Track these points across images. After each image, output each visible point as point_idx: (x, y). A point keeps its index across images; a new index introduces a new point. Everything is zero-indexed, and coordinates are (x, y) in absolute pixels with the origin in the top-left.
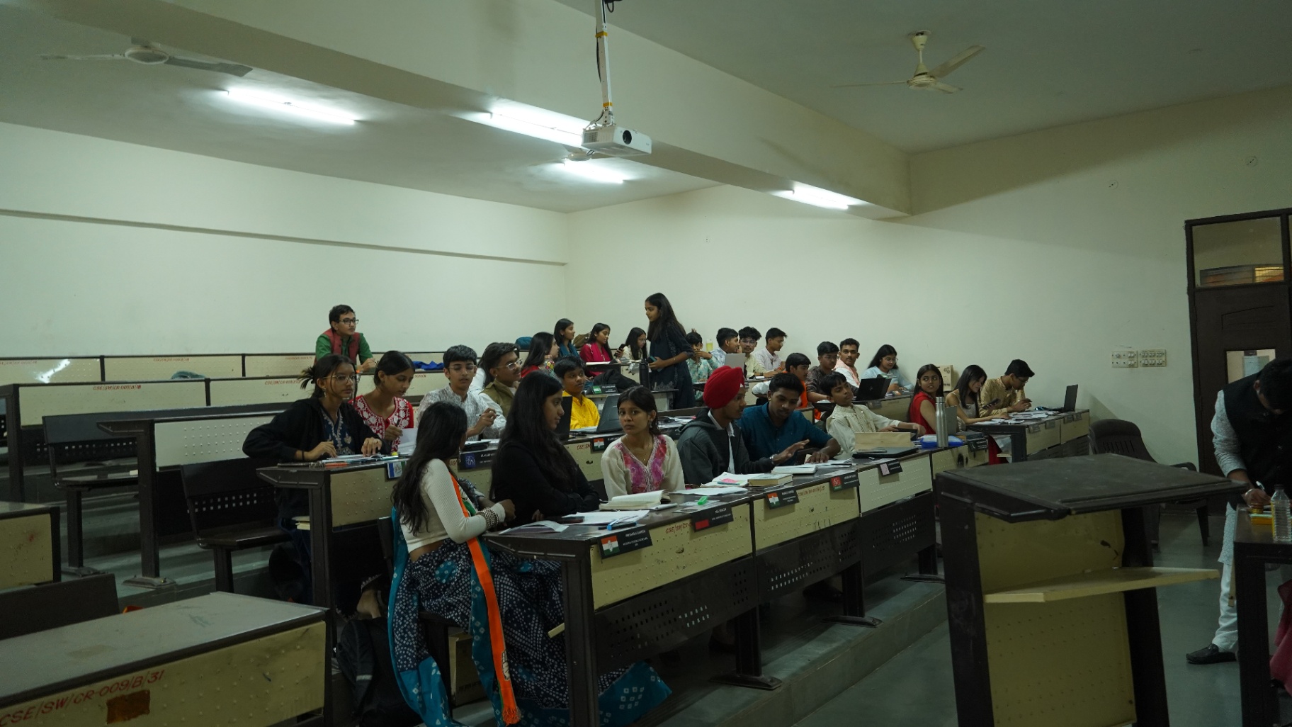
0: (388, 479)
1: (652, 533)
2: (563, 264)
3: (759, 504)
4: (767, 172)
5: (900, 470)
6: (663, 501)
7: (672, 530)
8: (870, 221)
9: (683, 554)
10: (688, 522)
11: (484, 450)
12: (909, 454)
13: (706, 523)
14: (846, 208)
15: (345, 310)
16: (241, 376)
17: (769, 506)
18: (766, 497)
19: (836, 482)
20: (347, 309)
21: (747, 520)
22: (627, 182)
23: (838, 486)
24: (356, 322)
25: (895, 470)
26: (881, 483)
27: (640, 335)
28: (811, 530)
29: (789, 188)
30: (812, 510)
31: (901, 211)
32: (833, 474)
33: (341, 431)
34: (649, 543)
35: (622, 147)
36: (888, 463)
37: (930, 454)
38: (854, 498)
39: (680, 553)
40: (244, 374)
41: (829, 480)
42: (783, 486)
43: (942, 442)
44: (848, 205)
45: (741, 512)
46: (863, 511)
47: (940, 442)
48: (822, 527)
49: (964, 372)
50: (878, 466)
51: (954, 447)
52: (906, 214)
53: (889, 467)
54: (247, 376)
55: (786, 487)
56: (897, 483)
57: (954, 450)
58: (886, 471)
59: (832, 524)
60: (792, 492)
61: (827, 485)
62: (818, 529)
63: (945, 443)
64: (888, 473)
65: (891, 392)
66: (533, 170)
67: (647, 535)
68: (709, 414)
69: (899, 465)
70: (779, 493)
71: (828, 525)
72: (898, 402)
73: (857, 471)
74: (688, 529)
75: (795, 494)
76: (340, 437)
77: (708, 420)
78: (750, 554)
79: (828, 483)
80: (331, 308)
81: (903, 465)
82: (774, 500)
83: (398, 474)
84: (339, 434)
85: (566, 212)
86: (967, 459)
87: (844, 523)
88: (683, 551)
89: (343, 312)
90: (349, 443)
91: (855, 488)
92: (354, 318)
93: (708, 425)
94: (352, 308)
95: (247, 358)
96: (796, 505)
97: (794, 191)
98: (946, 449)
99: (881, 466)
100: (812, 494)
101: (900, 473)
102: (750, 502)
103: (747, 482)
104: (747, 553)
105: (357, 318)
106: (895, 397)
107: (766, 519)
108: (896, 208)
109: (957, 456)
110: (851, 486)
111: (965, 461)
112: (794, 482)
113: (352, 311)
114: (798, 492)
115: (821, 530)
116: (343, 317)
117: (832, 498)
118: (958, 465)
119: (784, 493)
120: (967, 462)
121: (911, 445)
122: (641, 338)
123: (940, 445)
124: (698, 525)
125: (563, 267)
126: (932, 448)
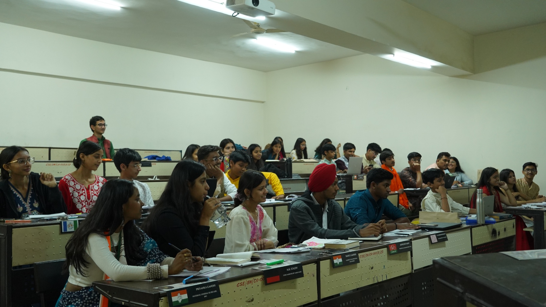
0: (61, 233)
1: (222, 287)
2: (263, 102)
3: (325, 265)
4: (374, 40)
5: (446, 239)
6: (253, 259)
7: (242, 284)
8: (448, 77)
9: (253, 303)
10: (260, 277)
11: (146, 214)
12: (456, 228)
13: (278, 278)
14: (430, 67)
15: (100, 119)
16: (47, 160)
17: (333, 266)
18: (331, 259)
19: (392, 248)
20: (101, 119)
21: (314, 276)
22: (297, 52)
23: (393, 250)
24: (106, 126)
25: (442, 239)
26: (430, 249)
27: (302, 142)
28: (371, 282)
29: (391, 53)
30: (372, 268)
31: (466, 70)
32: (392, 242)
33: (31, 199)
34: (218, 295)
35: (252, 8)
36: (436, 234)
37: (471, 228)
38: (407, 259)
39: (250, 302)
40: (50, 159)
41: (387, 246)
42: (348, 250)
43: (480, 221)
44: (431, 66)
45: (309, 270)
46: (415, 268)
47: (479, 220)
48: (380, 280)
49: (501, 172)
50: (429, 236)
51: (489, 224)
52: (471, 73)
53: (437, 237)
54: (51, 160)
55: (351, 251)
56: (443, 249)
57: (490, 226)
58: (434, 239)
59: (388, 278)
60: (355, 254)
61: (385, 250)
62: (376, 282)
63: (483, 220)
64: (436, 241)
65: (456, 185)
66: (239, 42)
67: (217, 288)
68: (311, 195)
69: (445, 236)
70: (343, 256)
71: (385, 279)
72: (459, 191)
73: (411, 240)
74: (260, 283)
75: (357, 256)
76: (30, 203)
77: (310, 198)
78: (315, 302)
79: (386, 249)
80: (91, 118)
81: (449, 236)
82: (338, 261)
83: (70, 229)
84: (29, 201)
85: (265, 71)
86: (499, 233)
87: (401, 276)
88: (252, 300)
89: (98, 120)
90: (37, 207)
91: (409, 253)
92: (105, 124)
93: (309, 200)
94: (103, 117)
95: (52, 150)
96: (358, 264)
97: (394, 55)
98: (483, 225)
99: (431, 236)
100: (372, 256)
101: (446, 242)
102: (317, 262)
103: (324, 245)
104: (312, 301)
105: (106, 124)
106: (459, 188)
107: (331, 274)
108: (463, 68)
109: (491, 230)
110: (406, 250)
111: (497, 233)
112: (360, 247)
113: (103, 119)
114: (359, 255)
115: (378, 283)
116: (99, 122)
117: (389, 259)
118: (492, 237)
119: (348, 256)
120: (499, 234)
121: (457, 222)
122: (302, 143)
123: (479, 223)
124: (269, 280)
125: (262, 104)
126: (473, 224)
